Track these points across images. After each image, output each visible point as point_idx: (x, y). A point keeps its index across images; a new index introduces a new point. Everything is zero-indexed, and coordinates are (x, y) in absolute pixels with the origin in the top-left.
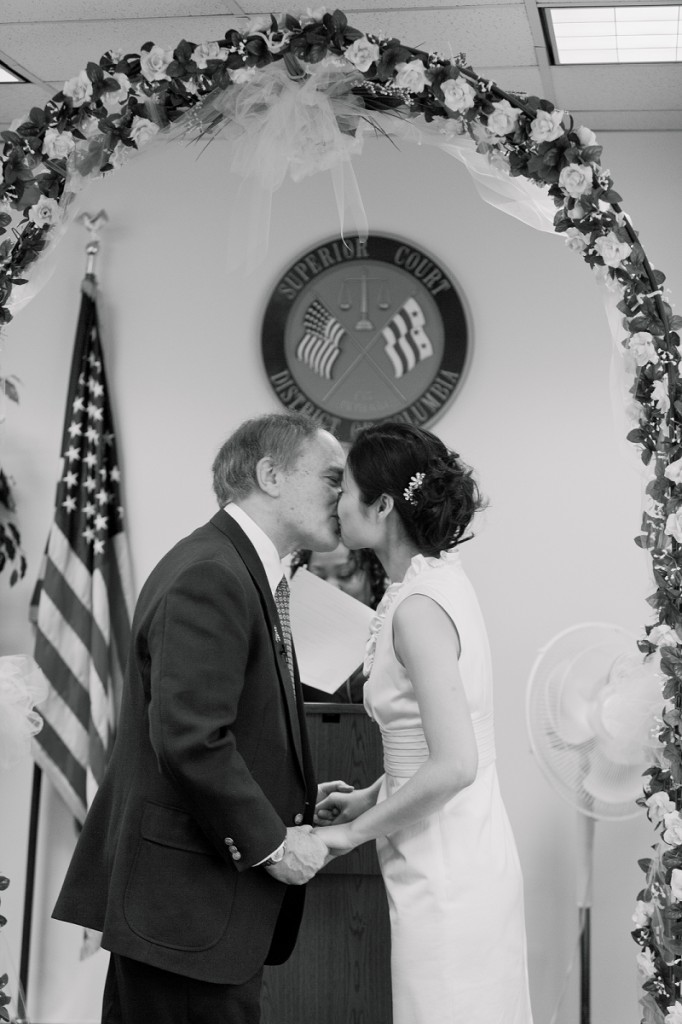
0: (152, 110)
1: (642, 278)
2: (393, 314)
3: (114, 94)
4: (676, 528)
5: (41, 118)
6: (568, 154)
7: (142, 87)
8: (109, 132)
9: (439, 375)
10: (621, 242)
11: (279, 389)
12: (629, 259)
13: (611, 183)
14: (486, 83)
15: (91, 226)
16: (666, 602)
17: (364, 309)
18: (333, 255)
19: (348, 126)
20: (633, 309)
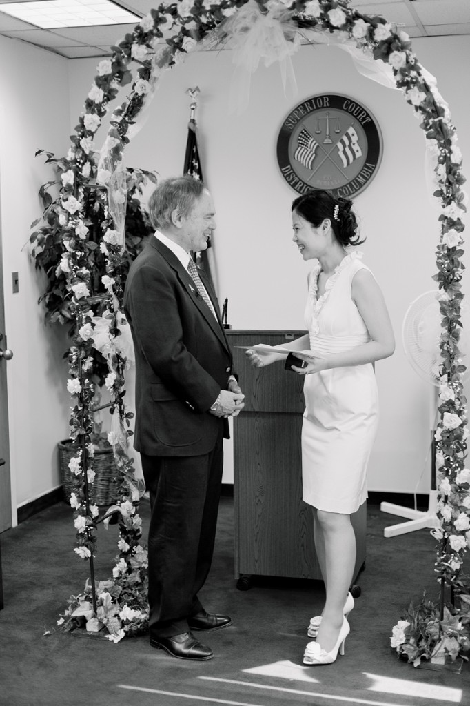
0: (193, 34)
1: (433, 111)
2: (342, 135)
3: (164, 24)
4: (447, 240)
5: (130, 39)
6: (393, 46)
7: (179, 20)
8: (172, 45)
9: (365, 166)
10: (420, 91)
11: (285, 175)
12: (425, 101)
13: (416, 61)
14: (351, 10)
15: (192, 95)
16: (443, 278)
17: (328, 133)
18: (312, 106)
19: (289, 37)
20: (428, 127)
